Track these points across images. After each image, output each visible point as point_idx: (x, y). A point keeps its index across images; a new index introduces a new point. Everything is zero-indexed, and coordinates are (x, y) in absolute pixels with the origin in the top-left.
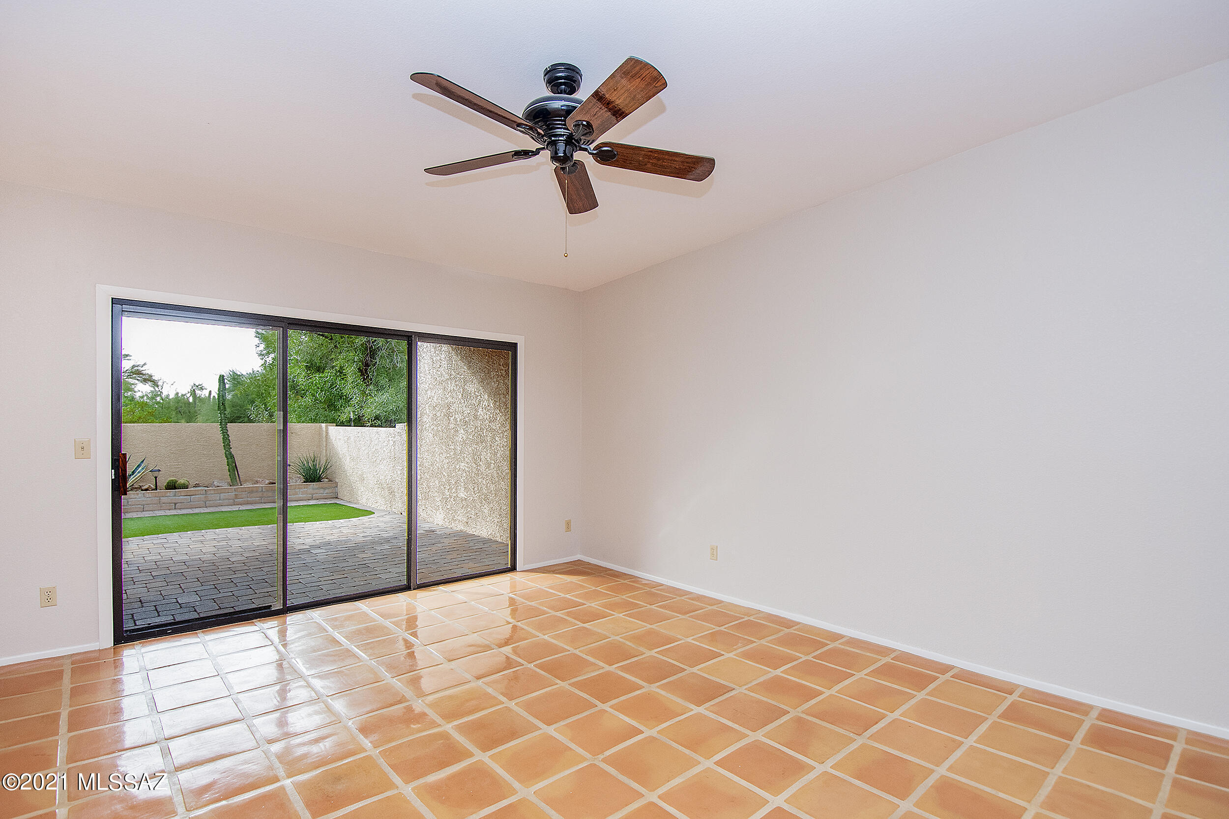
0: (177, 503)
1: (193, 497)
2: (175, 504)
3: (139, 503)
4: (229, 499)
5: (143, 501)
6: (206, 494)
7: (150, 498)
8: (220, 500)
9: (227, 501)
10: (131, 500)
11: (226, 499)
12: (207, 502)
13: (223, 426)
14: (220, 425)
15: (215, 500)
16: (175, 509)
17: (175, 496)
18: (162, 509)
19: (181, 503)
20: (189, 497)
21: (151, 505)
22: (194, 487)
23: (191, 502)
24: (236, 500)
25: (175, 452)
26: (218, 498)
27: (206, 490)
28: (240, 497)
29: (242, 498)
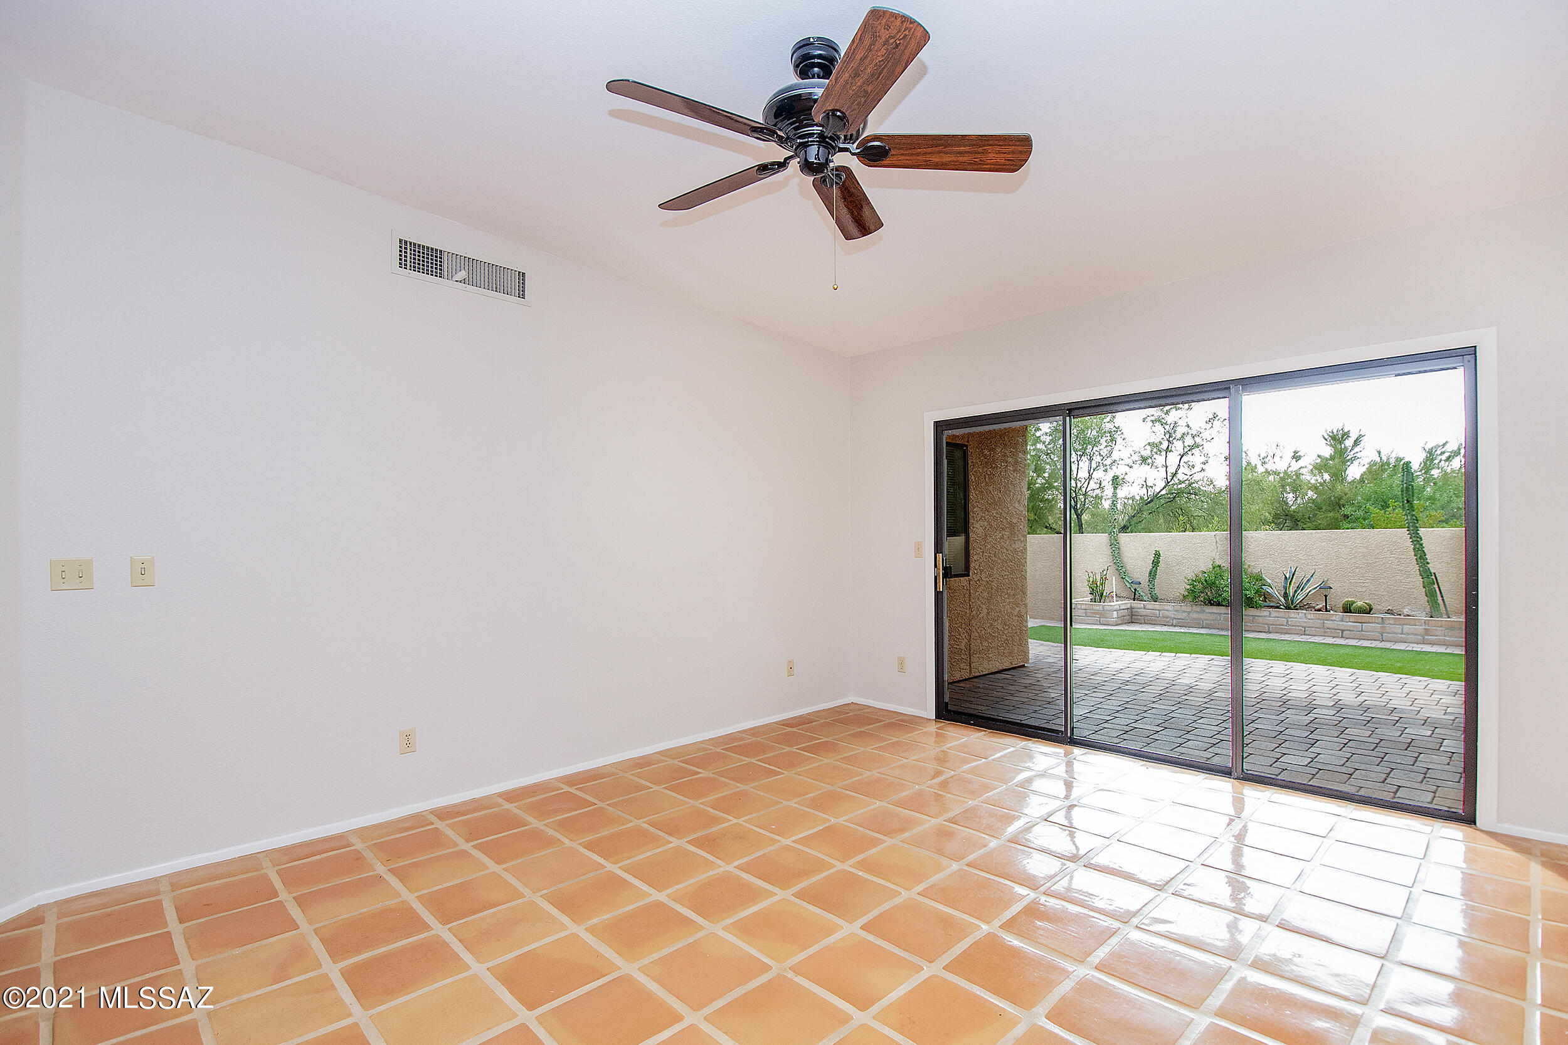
0: (1345, 630)
1: (1366, 624)
2: (1343, 631)
3: (1299, 624)
4: (1416, 635)
5: (1305, 622)
6: (1383, 623)
7: (1312, 619)
8: (1402, 633)
9: (1412, 636)
10: (1291, 619)
11: (1412, 634)
12: (1384, 634)
13: (1412, 532)
14: (1408, 530)
15: (1397, 634)
16: (1342, 637)
17: (1342, 621)
18: (1326, 635)
19: (1349, 630)
20: (1360, 624)
21: (1313, 629)
22: (1386, 613)
23: (1362, 631)
24: (1426, 637)
25: (1361, 566)
26: (1400, 631)
27: (1382, 618)
28: (1432, 633)
29: (1437, 636)
